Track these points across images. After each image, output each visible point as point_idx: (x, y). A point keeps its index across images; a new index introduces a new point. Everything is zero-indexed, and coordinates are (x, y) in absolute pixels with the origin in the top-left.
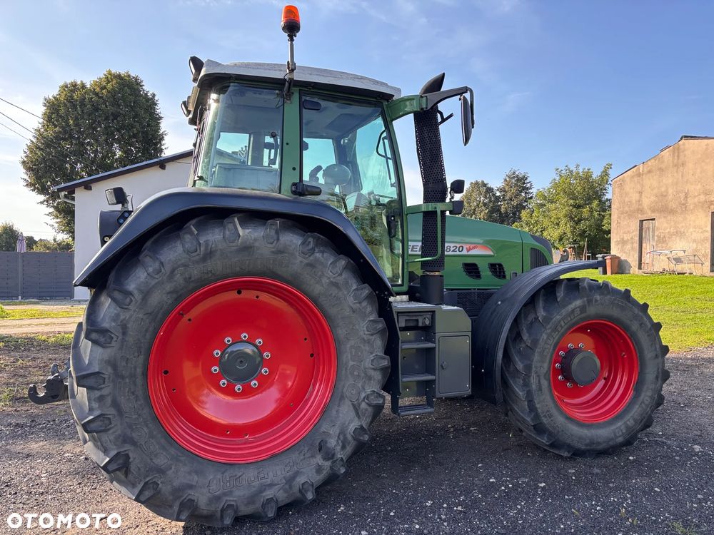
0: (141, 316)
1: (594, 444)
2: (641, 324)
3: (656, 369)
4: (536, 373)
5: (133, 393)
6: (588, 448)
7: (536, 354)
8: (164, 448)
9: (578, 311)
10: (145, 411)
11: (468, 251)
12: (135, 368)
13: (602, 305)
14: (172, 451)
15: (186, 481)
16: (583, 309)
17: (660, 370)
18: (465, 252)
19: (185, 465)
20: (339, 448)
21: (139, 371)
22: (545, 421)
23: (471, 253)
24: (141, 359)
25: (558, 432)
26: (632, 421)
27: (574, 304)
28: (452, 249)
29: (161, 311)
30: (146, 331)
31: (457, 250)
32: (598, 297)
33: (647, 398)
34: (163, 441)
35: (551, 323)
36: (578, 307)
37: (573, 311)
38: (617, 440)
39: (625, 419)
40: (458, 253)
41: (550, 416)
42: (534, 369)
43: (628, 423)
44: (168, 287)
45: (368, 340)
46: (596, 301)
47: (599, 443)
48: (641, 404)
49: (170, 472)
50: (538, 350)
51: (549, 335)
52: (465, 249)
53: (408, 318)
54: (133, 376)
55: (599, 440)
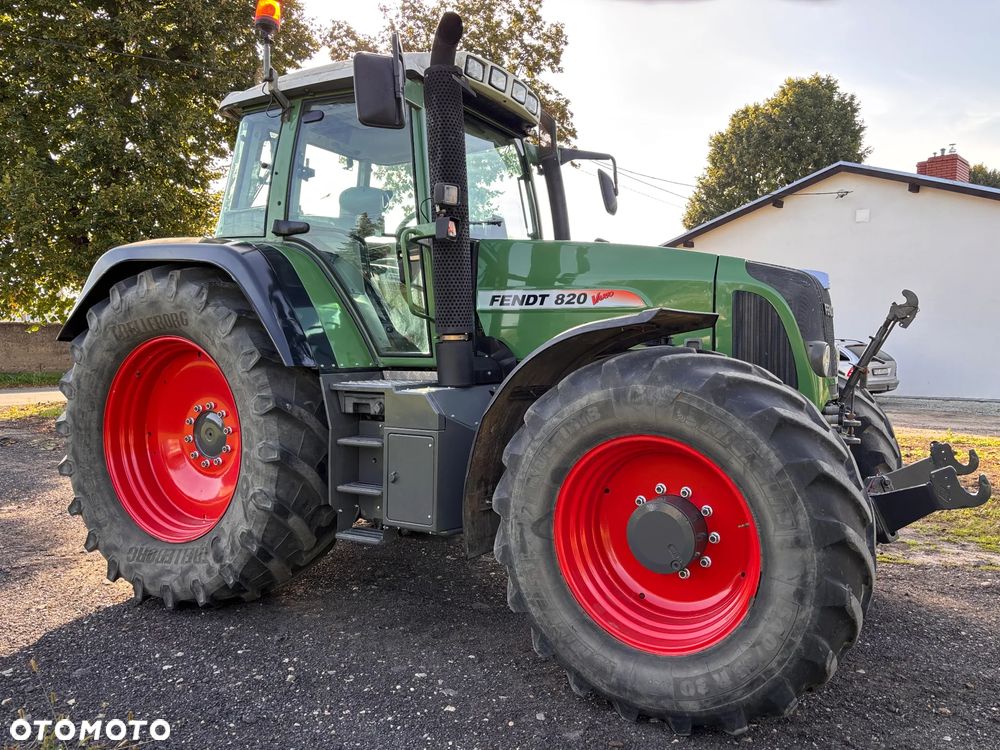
0: (89, 372)
1: (625, 690)
2: (753, 457)
3: (796, 573)
4: (516, 517)
5: (88, 445)
6: (615, 693)
7: (516, 484)
8: (106, 504)
9: (595, 413)
10: (97, 465)
11: (595, 301)
12: (90, 422)
13: (650, 404)
14: (113, 509)
15: (114, 542)
16: (604, 407)
17: (810, 578)
18: (589, 304)
19: (118, 526)
20: (228, 551)
21: (94, 425)
22: (534, 610)
23: (602, 304)
24: (95, 414)
25: (557, 641)
26: (725, 675)
27: (587, 397)
28: (566, 299)
29: (106, 369)
30: (96, 387)
31: (575, 300)
32: (640, 388)
33: (768, 636)
34: (108, 498)
35: (542, 430)
36: (596, 404)
37: (584, 412)
38: (682, 704)
39: (713, 667)
40: (576, 306)
41: (542, 605)
42: (512, 510)
43: (716, 677)
44: (105, 344)
45: (257, 421)
46: (635, 395)
47: (637, 694)
48: (754, 646)
49: (105, 529)
50: (519, 476)
51: (539, 453)
52: (589, 299)
53: (356, 401)
54: (88, 429)
55: (638, 687)
